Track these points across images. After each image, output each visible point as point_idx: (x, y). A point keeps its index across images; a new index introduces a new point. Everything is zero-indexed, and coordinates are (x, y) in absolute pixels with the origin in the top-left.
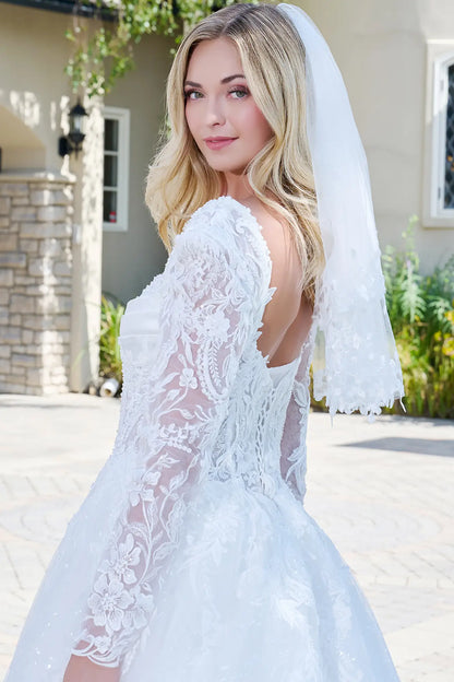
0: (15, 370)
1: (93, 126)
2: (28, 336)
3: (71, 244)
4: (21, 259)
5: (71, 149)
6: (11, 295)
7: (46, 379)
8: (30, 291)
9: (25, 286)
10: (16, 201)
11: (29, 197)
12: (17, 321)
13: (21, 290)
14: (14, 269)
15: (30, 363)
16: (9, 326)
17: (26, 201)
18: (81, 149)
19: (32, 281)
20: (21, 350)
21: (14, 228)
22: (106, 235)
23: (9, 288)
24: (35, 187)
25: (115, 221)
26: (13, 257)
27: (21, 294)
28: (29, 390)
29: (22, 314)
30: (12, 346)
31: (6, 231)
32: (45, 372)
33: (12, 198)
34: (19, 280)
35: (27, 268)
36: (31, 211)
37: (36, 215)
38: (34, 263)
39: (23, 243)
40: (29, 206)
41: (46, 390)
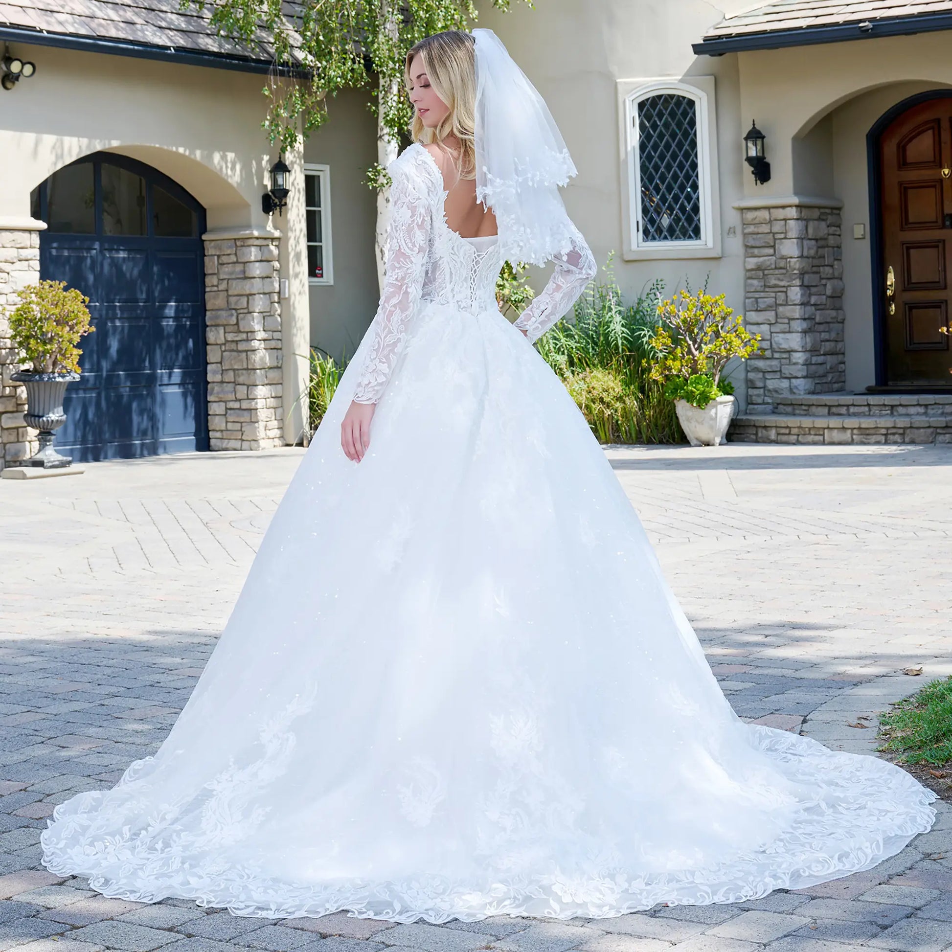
0: (230, 426)
1: (295, 181)
2: (242, 391)
3: (279, 298)
4: (232, 315)
5: (275, 205)
6: (222, 352)
7: (261, 433)
8: (242, 346)
9: (237, 342)
10: (224, 259)
11: (236, 254)
12: (229, 377)
13: (233, 346)
14: (224, 326)
15: (246, 417)
16: (222, 382)
17: (233, 258)
18: (285, 204)
19: (244, 336)
20: (236, 405)
21: (223, 286)
22: (311, 288)
23: (221, 345)
24: (242, 243)
25: (322, 276)
26: (223, 314)
27: (233, 351)
28: (245, 445)
29: (234, 370)
30: (225, 402)
31: (215, 289)
32: (261, 425)
33: (219, 256)
34: (230, 337)
35: (237, 324)
36: (239, 268)
37: (244, 272)
38: (243, 319)
39: (233, 300)
40: (237, 262)
41: (262, 443)
